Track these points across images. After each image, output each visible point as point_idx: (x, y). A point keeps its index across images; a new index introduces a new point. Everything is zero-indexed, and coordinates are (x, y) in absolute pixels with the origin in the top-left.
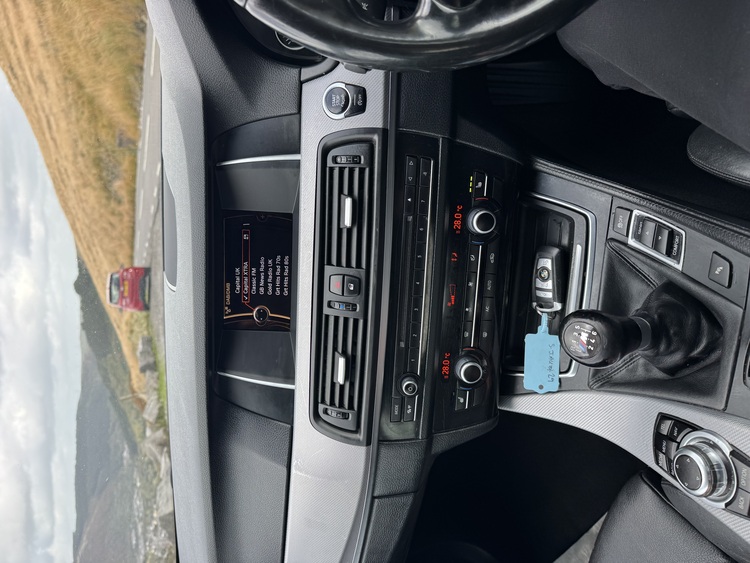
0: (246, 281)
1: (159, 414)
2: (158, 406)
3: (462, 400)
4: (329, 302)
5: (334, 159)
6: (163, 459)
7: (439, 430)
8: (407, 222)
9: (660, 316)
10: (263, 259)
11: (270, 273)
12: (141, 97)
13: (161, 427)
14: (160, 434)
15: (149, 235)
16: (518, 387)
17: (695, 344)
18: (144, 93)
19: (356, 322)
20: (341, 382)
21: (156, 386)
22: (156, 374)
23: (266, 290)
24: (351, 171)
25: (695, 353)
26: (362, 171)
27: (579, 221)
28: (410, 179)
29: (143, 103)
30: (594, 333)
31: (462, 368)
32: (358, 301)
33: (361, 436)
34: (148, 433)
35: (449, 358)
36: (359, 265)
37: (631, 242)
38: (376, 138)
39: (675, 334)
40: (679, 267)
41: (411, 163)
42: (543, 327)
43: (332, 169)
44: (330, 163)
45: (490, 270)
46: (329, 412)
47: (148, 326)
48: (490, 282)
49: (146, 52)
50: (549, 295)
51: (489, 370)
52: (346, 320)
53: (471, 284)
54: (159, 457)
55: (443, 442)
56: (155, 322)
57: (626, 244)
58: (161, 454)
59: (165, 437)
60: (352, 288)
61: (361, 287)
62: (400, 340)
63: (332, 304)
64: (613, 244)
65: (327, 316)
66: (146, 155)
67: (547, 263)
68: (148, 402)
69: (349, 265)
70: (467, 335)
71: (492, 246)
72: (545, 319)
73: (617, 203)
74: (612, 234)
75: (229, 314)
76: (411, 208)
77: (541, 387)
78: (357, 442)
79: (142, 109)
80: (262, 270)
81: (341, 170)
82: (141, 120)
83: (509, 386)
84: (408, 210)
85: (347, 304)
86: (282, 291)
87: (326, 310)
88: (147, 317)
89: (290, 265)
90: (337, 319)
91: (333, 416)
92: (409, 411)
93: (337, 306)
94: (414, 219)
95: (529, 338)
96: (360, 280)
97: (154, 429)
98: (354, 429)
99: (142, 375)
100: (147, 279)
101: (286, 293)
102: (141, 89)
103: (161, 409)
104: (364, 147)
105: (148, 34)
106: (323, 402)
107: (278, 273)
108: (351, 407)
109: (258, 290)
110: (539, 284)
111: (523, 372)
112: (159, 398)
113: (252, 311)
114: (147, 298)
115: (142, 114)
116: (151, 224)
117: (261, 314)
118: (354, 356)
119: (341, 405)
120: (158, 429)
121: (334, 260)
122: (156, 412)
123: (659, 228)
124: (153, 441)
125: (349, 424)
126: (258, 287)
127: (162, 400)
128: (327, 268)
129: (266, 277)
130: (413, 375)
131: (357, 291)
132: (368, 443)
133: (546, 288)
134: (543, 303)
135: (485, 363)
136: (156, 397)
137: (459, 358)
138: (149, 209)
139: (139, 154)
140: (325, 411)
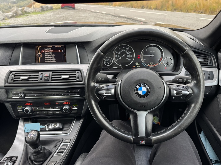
0: (48, 51)
1: (27, 12)
2: (30, 12)
3: (20, 109)
4: (42, 73)
5: (78, 73)
6: (11, 14)
7: (11, 104)
8: (64, 91)
9: (42, 152)
10: (54, 55)
11: (51, 57)
12: (125, 7)
13: (22, 13)
14: (20, 12)
15: (85, 9)
16: (26, 122)
17: (36, 161)
18: (125, 8)
19: (37, 80)
20: (21, 78)
21: (36, 11)
22: (40, 11)
23: (46, 56)
24: (75, 77)
25: (34, 162)
26: (75, 79)
27: (68, 131)
28: (75, 91)
29: (123, 8)
30: (33, 138)
31: (28, 108)
32: (43, 81)
33: (7, 84)
34: (20, 9)
35: (31, 105)
36: (52, 80)
37: (62, 144)
38: (83, 82)
39: (38, 157)
40: (55, 155)
41: (78, 91)
42: (42, 127)
43: (76, 72)
44: (77, 72)
45: (55, 112)
46: (13, 75)
47: (57, 8)
48: (51, 112)
49: (136, 9)
50: (50, 127)
51: (29, 115)
52: (38, 78)
53: (50, 108)
54: (12, 12)
55: (8, 105)
56: (58, 11)
57: (62, 142)
58: (12, 13)
59: (19, 14)
60: (46, 79)
61: (47, 81)
62: (34, 92)
63: (42, 74)
64: (62, 140)
65: (38, 73)
66: (108, 8)
67: (58, 125)
68: (31, 8)
69: (52, 78)
70: (37, 108)
71: (61, 112)
72: (44, 127)
73: (72, 139)
74: (64, 139)
75: (39, 47)
76: (68, 92)
77: (26, 128)
78: (5, 83)
79: (121, 7)
80: (51, 55)
81: (75, 74)
82: (118, 7)
83: (26, 120)
84: (67, 91)
85: (42, 78)
86: (46, 60)
87: (40, 73)
88: (59, 8)
89: (53, 62)
90: (38, 75)
91: (11, 76)
92: (15, 96)
93: (41, 75)
94: (65, 93)
95: (39, 124)
96: (48, 81)
97: (22, 10)
98: (8, 82)
99: (40, 6)
100: (71, 8)
101: (46, 61)
102: (127, 7)
103: (29, 13)
104: (81, 80)
105: (141, 9)
106: (15, 73)
107: (51, 59)
108: (14, 81)
109: (46, 54)
110: (53, 124)
111: (30, 123)
112: (33, 12)
113: (40, 53)
114: (65, 8)
115: (120, 7)
116: (88, 10)
117: (39, 55)
118: (29, 81)
119: (15, 78)
120: (22, 12)
121: (53, 74)
122: (28, 11)
123: (65, 149)
124: (17, 10)
125: (10, 81)
126: (47, 54)
127: (32, 13)
128: (51, 72)
129: (50, 56)
130: (25, 96)
131: (46, 80)
132: (5, 86)
133: (52, 126)
134: (48, 126)
135: (30, 114)
136: (33, 11)
137: (31, 107)
138: (93, 9)
139: (109, 6)
140: (13, 74)
